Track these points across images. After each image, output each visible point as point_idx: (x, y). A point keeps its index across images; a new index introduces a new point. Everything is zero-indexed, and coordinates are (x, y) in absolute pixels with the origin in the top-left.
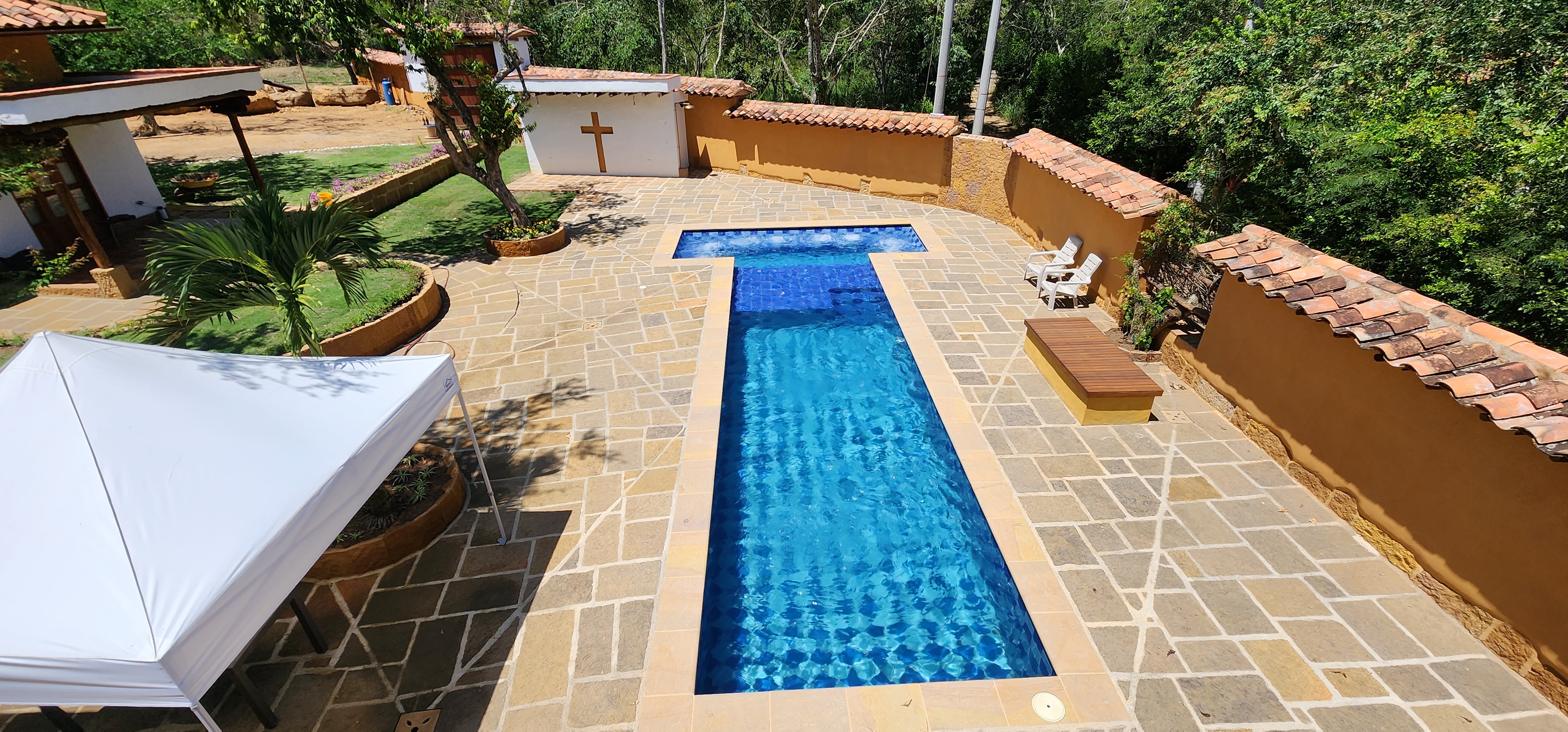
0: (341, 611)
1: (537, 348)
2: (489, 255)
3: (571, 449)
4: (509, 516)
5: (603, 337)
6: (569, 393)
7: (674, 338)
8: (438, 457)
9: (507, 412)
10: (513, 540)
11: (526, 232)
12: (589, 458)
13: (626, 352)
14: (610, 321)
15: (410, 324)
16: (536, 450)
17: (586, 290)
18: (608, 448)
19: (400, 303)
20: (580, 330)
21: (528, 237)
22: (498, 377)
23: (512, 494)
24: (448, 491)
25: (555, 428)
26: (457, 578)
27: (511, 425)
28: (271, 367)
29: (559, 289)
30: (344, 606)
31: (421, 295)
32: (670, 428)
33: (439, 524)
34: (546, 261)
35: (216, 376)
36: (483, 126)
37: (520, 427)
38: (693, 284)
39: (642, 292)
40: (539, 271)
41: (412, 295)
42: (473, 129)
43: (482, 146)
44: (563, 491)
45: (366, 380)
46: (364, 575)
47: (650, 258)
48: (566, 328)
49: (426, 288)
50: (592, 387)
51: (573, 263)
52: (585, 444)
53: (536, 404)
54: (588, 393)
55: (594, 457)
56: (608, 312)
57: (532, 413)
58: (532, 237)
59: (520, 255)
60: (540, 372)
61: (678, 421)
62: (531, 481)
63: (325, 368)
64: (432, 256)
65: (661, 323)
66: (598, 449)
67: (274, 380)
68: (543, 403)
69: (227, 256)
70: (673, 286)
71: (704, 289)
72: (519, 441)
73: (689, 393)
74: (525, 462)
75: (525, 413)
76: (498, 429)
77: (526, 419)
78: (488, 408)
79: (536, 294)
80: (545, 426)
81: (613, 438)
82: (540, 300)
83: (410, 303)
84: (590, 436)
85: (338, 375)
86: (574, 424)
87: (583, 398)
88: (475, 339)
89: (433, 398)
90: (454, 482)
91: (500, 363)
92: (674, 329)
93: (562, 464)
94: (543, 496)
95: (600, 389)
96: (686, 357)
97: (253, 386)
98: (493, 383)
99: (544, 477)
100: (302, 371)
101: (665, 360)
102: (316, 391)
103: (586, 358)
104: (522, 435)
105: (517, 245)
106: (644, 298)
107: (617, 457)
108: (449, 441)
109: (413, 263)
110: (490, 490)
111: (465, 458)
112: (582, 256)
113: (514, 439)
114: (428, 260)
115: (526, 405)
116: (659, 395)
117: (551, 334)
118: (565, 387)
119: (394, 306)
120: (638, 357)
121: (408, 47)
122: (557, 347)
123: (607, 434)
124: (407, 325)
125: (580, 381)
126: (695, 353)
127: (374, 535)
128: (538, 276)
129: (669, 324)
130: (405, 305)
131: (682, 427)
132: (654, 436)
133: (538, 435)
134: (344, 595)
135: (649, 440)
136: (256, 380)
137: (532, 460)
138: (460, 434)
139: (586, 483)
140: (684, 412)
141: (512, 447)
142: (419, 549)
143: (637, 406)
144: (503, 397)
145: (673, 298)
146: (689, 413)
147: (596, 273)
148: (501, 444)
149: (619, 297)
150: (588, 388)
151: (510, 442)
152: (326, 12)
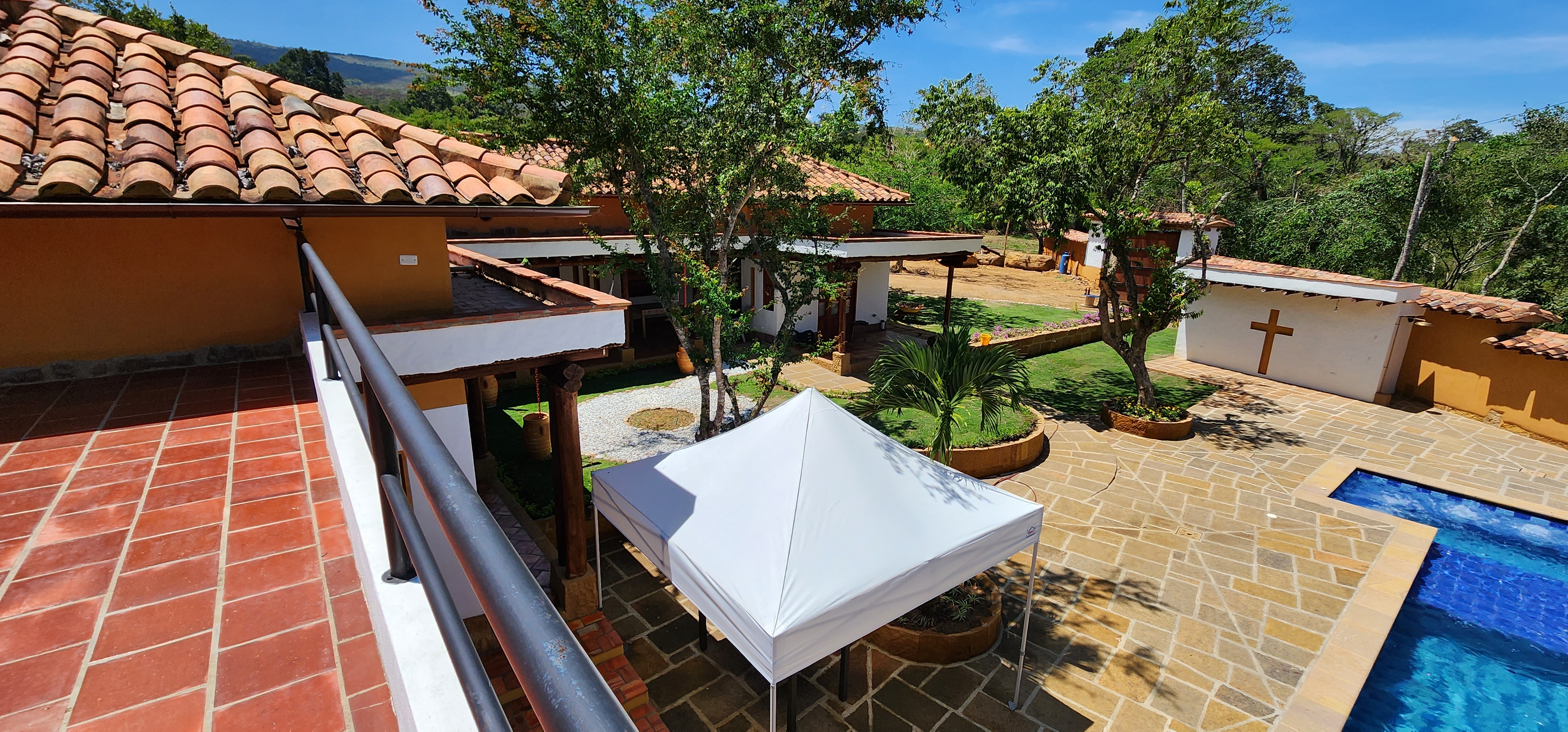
0: (866, 675)
1: (1117, 531)
2: (1102, 423)
3: (1116, 656)
4: (1029, 686)
5: (1199, 553)
6: (1137, 595)
7: (1297, 593)
8: (988, 590)
9: (1065, 581)
10: (1022, 712)
11: (1148, 413)
12: (1134, 677)
13: (1224, 581)
14: (1213, 537)
15: (1009, 461)
16: (1079, 634)
17: (1195, 492)
18: (1161, 679)
19: (1008, 439)
20: (1173, 532)
21: (1148, 417)
22: (1067, 542)
23: (1039, 665)
24: (985, 625)
25: (1109, 624)
26: (960, 712)
27: (1063, 596)
28: (913, 459)
29: (1163, 480)
30: (870, 673)
31: (1028, 439)
32: (1253, 702)
33: (964, 651)
34: (1158, 447)
35: (881, 453)
36: (1145, 305)
37: (1071, 603)
38: (1351, 539)
39: (1269, 521)
40: (1148, 455)
41: (1021, 437)
42: (1134, 307)
43: (1136, 324)
44: (1093, 695)
45: (971, 499)
46: (893, 657)
47: (1295, 485)
48: (1156, 524)
49: (1035, 434)
50: (1165, 601)
51: (1189, 458)
52: (1135, 659)
53: (1096, 587)
54: (1157, 605)
55: (1141, 679)
56: (1214, 526)
57: (1088, 594)
58: (1153, 419)
59: (1132, 433)
60: (1111, 556)
61: (1270, 700)
62: (1061, 664)
63: (946, 477)
64: (1049, 408)
65: (1283, 568)
66: (1148, 672)
67: (912, 471)
68: (1105, 591)
69: (919, 367)
70: (1318, 530)
71: (1369, 551)
72: (1065, 616)
73: (1299, 674)
74: (1065, 640)
75: (1080, 591)
76: (1049, 592)
77: (1080, 597)
78: (1047, 567)
79: (1135, 477)
80: (1098, 615)
81: (1172, 672)
82: (1138, 483)
83: (1016, 442)
84: (1144, 653)
85: (953, 486)
86: (1130, 630)
87: (1152, 608)
88: (1059, 496)
89: (1015, 538)
90: (992, 621)
91: (1074, 529)
92: (1302, 583)
93: (1102, 665)
94: (1068, 687)
95: (1173, 608)
96: (1308, 625)
97: (899, 471)
98: (1060, 545)
99: (1078, 668)
100: (932, 472)
101: (1276, 615)
102: (936, 492)
103: (1168, 566)
104: (1070, 612)
105: (1133, 422)
106: (1269, 528)
107: (1169, 696)
108: (1002, 580)
109: (1032, 409)
110: (1023, 649)
111: (1010, 603)
112: (1203, 455)
113: (1061, 611)
114: (1044, 411)
115: (1085, 583)
116: (1252, 654)
117: (1137, 523)
118: (1135, 587)
119: (1003, 441)
120: (1237, 594)
121: (1104, 231)
122: (1139, 539)
123: (1166, 661)
124: (1006, 460)
125: (1154, 588)
126: (1327, 628)
127: (913, 628)
128: (1144, 459)
129: (1296, 574)
130: (1011, 443)
131: (1273, 711)
132: (1227, 699)
133: (1088, 622)
134: (873, 664)
135: (1219, 701)
136: (902, 466)
137: (1071, 643)
138: (1013, 578)
139: (1120, 703)
140: (1284, 694)
141: (1058, 619)
142: (942, 663)
143: (1216, 650)
144: (1064, 564)
145: (1313, 544)
146: (1291, 699)
147: (1213, 478)
148: (1047, 608)
149: (1235, 514)
150: (1160, 600)
151: (1055, 612)
152: (1050, 201)
